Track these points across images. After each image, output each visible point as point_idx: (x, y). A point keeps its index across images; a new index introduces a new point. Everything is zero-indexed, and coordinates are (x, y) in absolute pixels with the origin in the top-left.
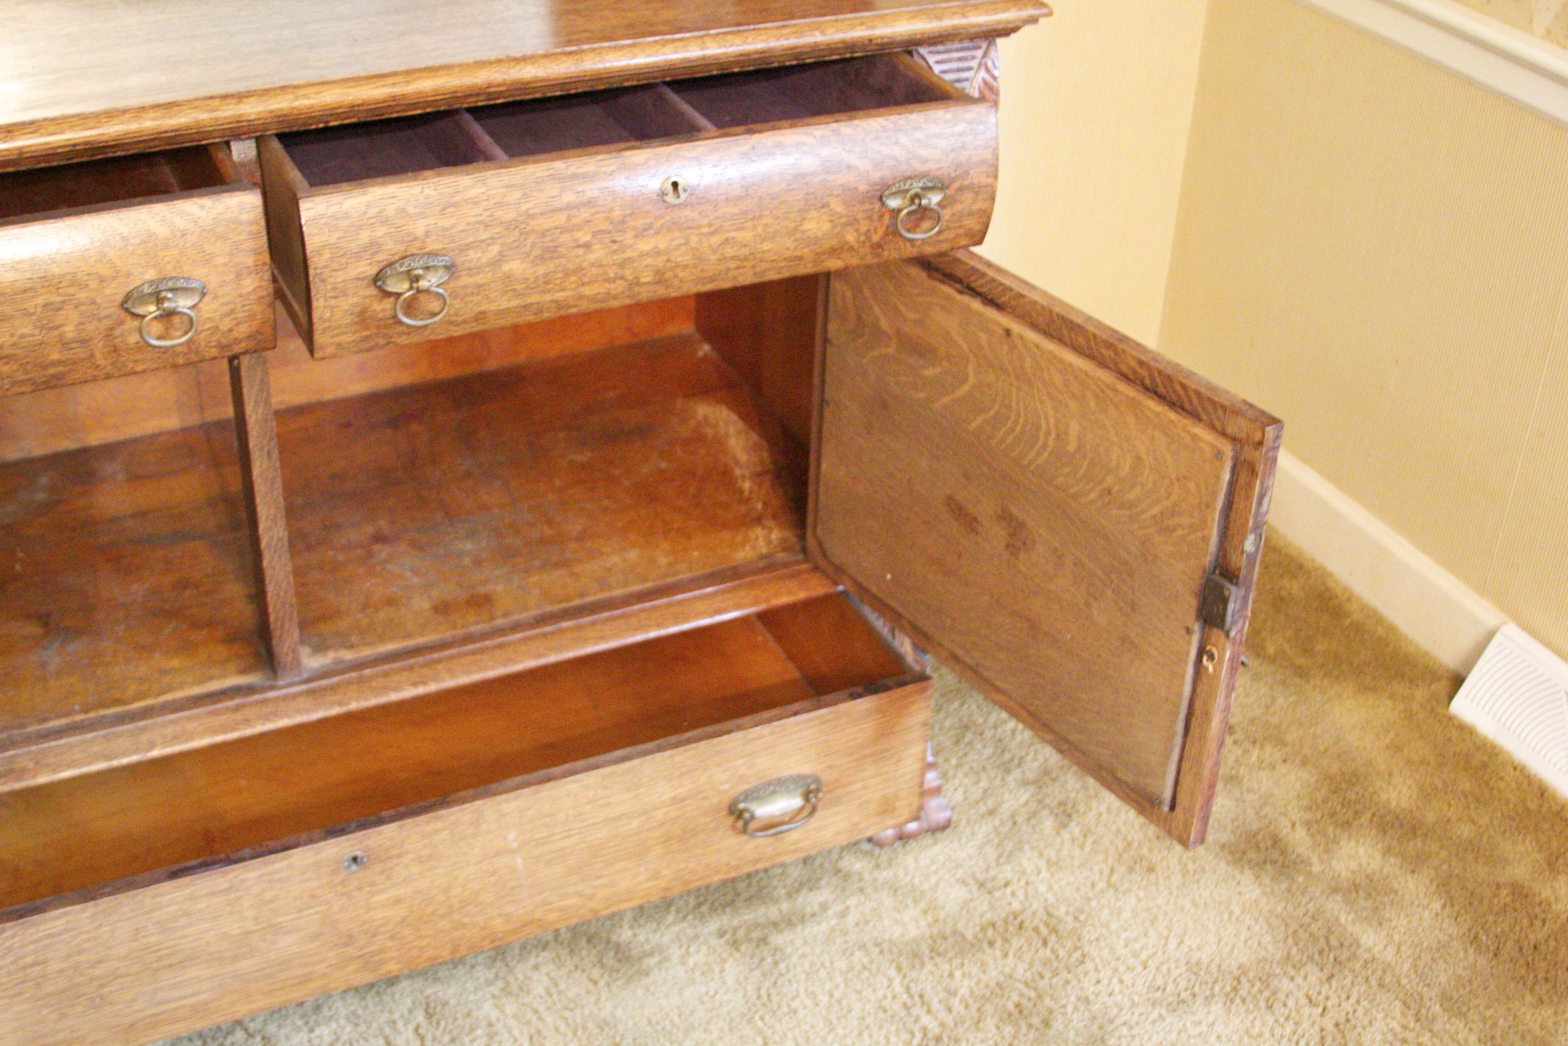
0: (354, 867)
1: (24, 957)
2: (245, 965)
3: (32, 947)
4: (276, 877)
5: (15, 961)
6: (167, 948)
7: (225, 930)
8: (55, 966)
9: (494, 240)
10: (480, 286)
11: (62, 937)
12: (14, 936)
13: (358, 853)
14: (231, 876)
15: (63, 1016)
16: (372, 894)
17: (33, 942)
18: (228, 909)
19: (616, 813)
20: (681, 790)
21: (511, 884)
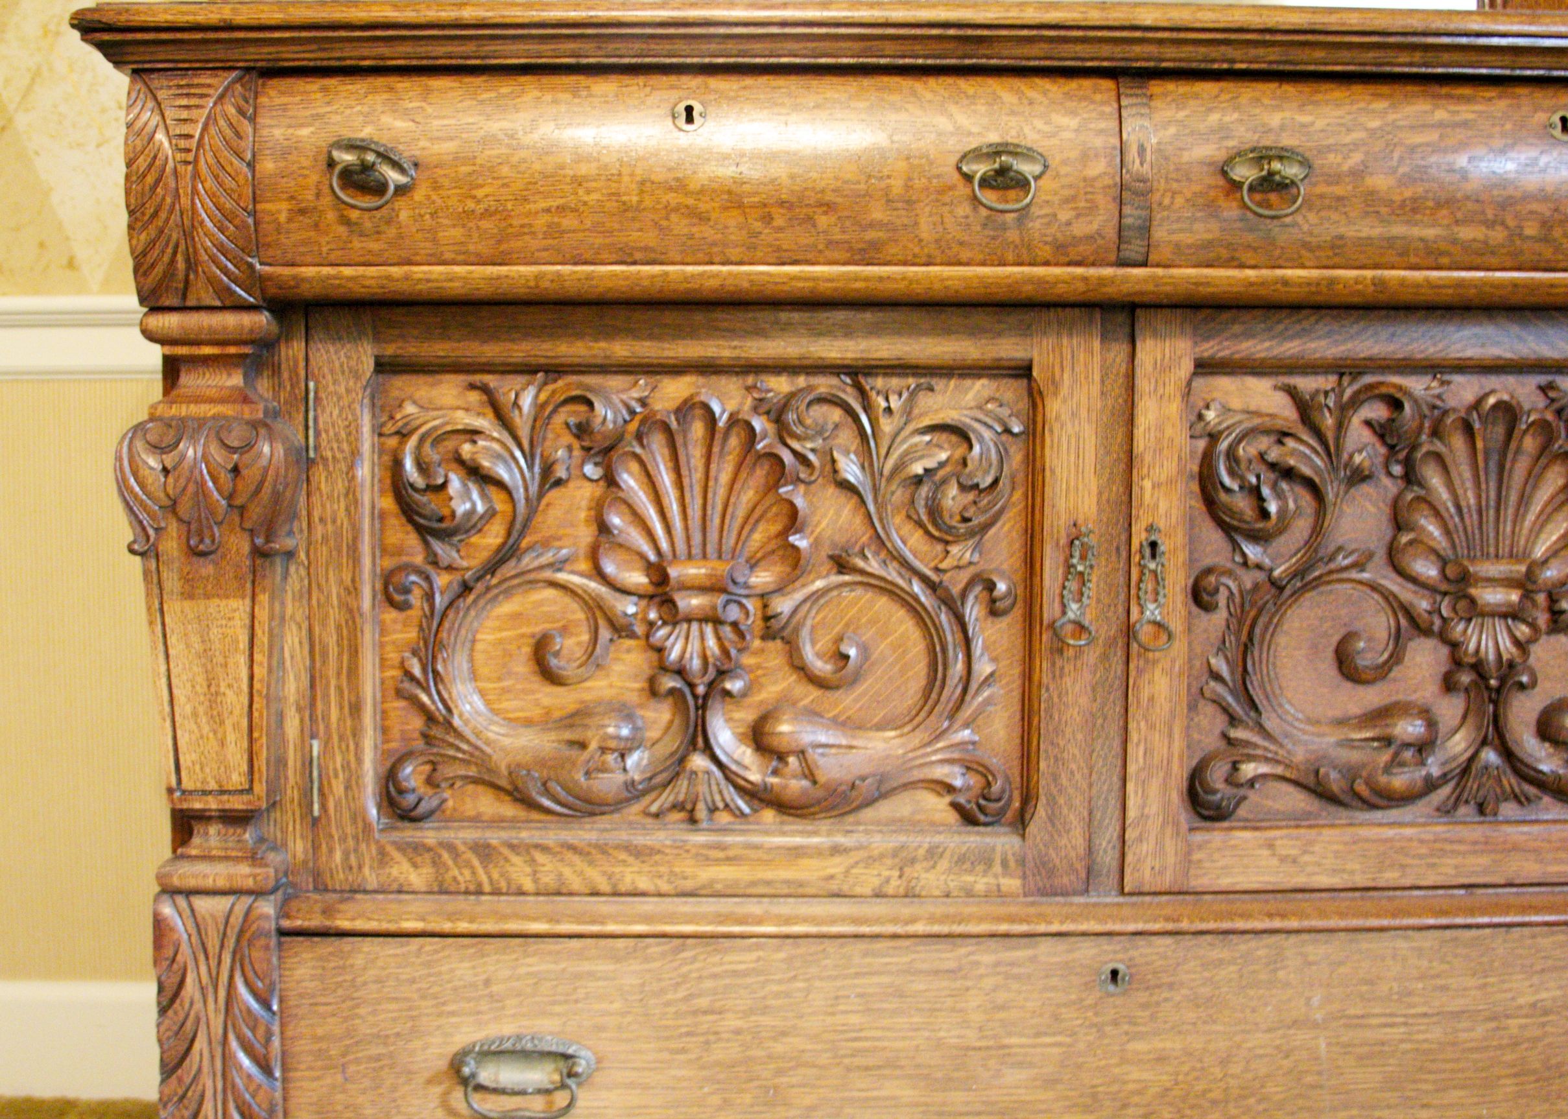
0: (1111, 988)
1: (700, 995)
2: (958, 1097)
3: (708, 984)
4: (1016, 970)
5: (686, 999)
6: (866, 1039)
7: (942, 1034)
8: (732, 1022)
9: (1356, 146)
10: (1339, 199)
11: (749, 980)
12: (694, 959)
13: (1121, 967)
14: (963, 951)
15: (727, 1104)
16: (1130, 1037)
17: (715, 976)
18: (949, 1002)
19: (1456, 1005)
20: (1544, 995)
21: (1309, 1079)
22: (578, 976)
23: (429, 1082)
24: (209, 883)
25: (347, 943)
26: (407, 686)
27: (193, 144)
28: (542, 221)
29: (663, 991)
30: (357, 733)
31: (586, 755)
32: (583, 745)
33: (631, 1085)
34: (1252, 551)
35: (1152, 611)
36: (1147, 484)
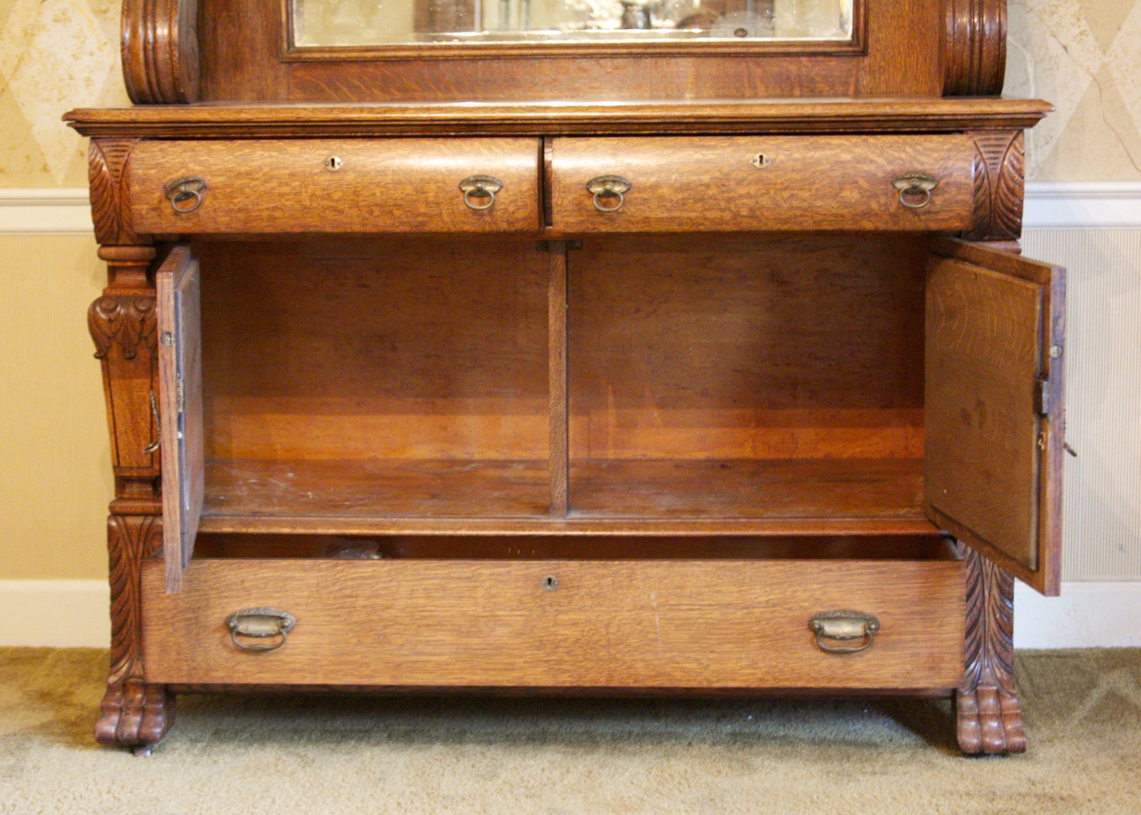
0: (548, 587)
1: (346, 589)
2: (473, 641)
3: (350, 583)
4: (500, 578)
5: (339, 590)
6: (428, 611)
7: (465, 609)
8: (362, 602)
10: (645, 200)
11: (369, 581)
12: (343, 571)
13: (553, 578)
14: (474, 568)
15: (360, 642)
16: (559, 612)
17: (353, 579)
18: (468, 593)
19: (727, 600)
20: (773, 597)
21: (651, 636)
22: (286, 579)
23: (214, 631)
28: (265, 214)
29: (327, 587)
33: (313, 633)
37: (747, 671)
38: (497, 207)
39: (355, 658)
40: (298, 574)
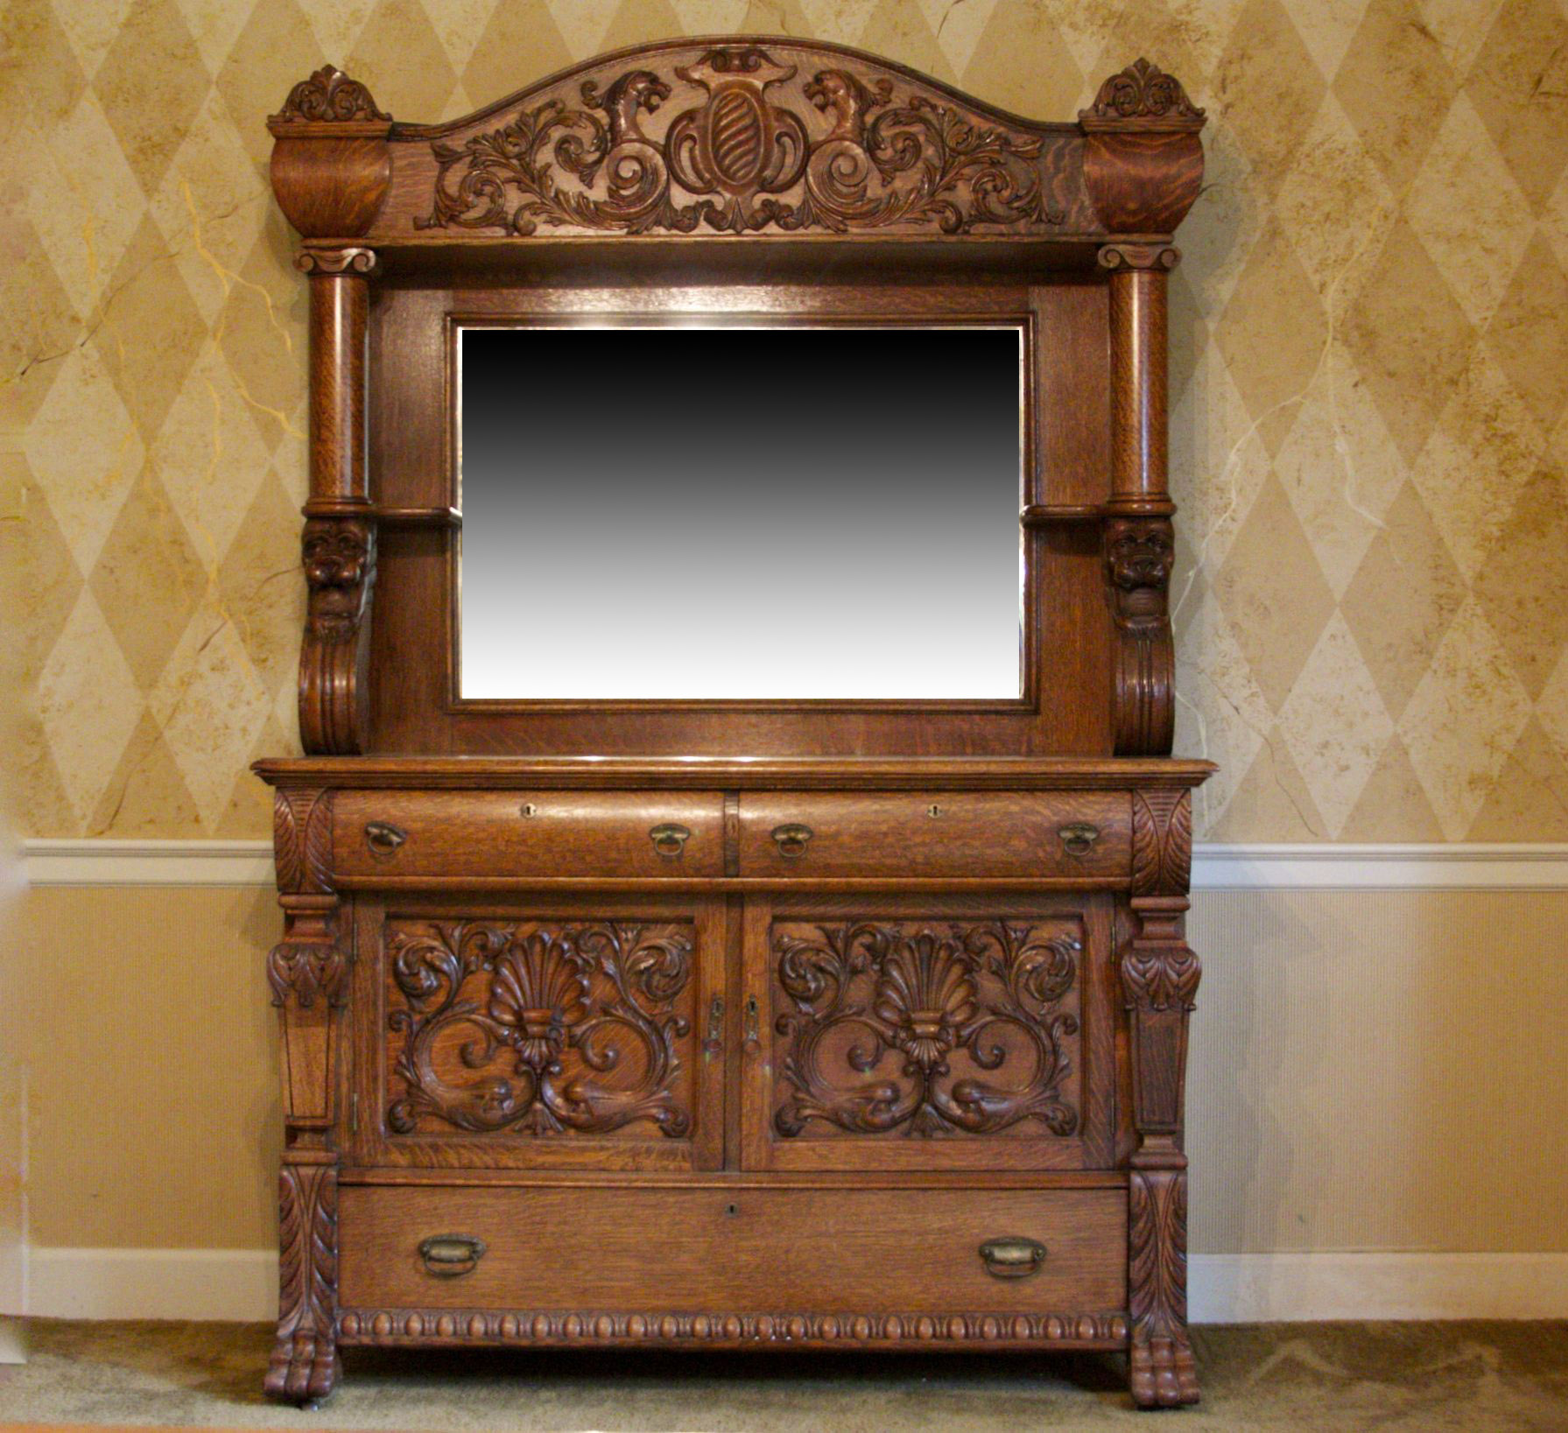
0: (730, 1215)
1: (535, 1216)
2: (658, 1267)
3: (539, 1210)
4: (685, 1206)
5: (529, 1217)
6: (614, 1238)
7: (650, 1236)
8: (550, 1228)
9: (834, 822)
10: (827, 847)
11: (558, 1208)
12: (533, 1198)
13: (735, 1205)
14: (659, 1196)
15: (548, 1268)
16: (740, 1239)
17: (543, 1206)
18: (653, 1220)
19: (901, 1227)
20: (945, 1224)
21: (829, 1262)
22: (479, 1206)
23: (408, 1256)
24: (306, 1160)
25: (372, 1189)
26: (400, 1068)
27: (305, 822)
28: (462, 859)
29: (518, 1213)
30: (375, 1090)
31: (484, 1102)
32: (482, 1097)
33: (503, 1259)
34: (804, 1007)
35: (752, 1035)
36: (750, 976)
37: (921, 1296)
38: (686, 854)
39: (543, 1284)
40: (489, 1201)
